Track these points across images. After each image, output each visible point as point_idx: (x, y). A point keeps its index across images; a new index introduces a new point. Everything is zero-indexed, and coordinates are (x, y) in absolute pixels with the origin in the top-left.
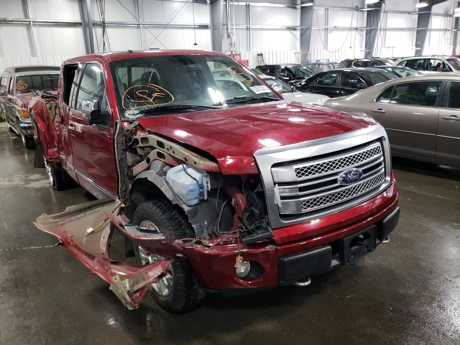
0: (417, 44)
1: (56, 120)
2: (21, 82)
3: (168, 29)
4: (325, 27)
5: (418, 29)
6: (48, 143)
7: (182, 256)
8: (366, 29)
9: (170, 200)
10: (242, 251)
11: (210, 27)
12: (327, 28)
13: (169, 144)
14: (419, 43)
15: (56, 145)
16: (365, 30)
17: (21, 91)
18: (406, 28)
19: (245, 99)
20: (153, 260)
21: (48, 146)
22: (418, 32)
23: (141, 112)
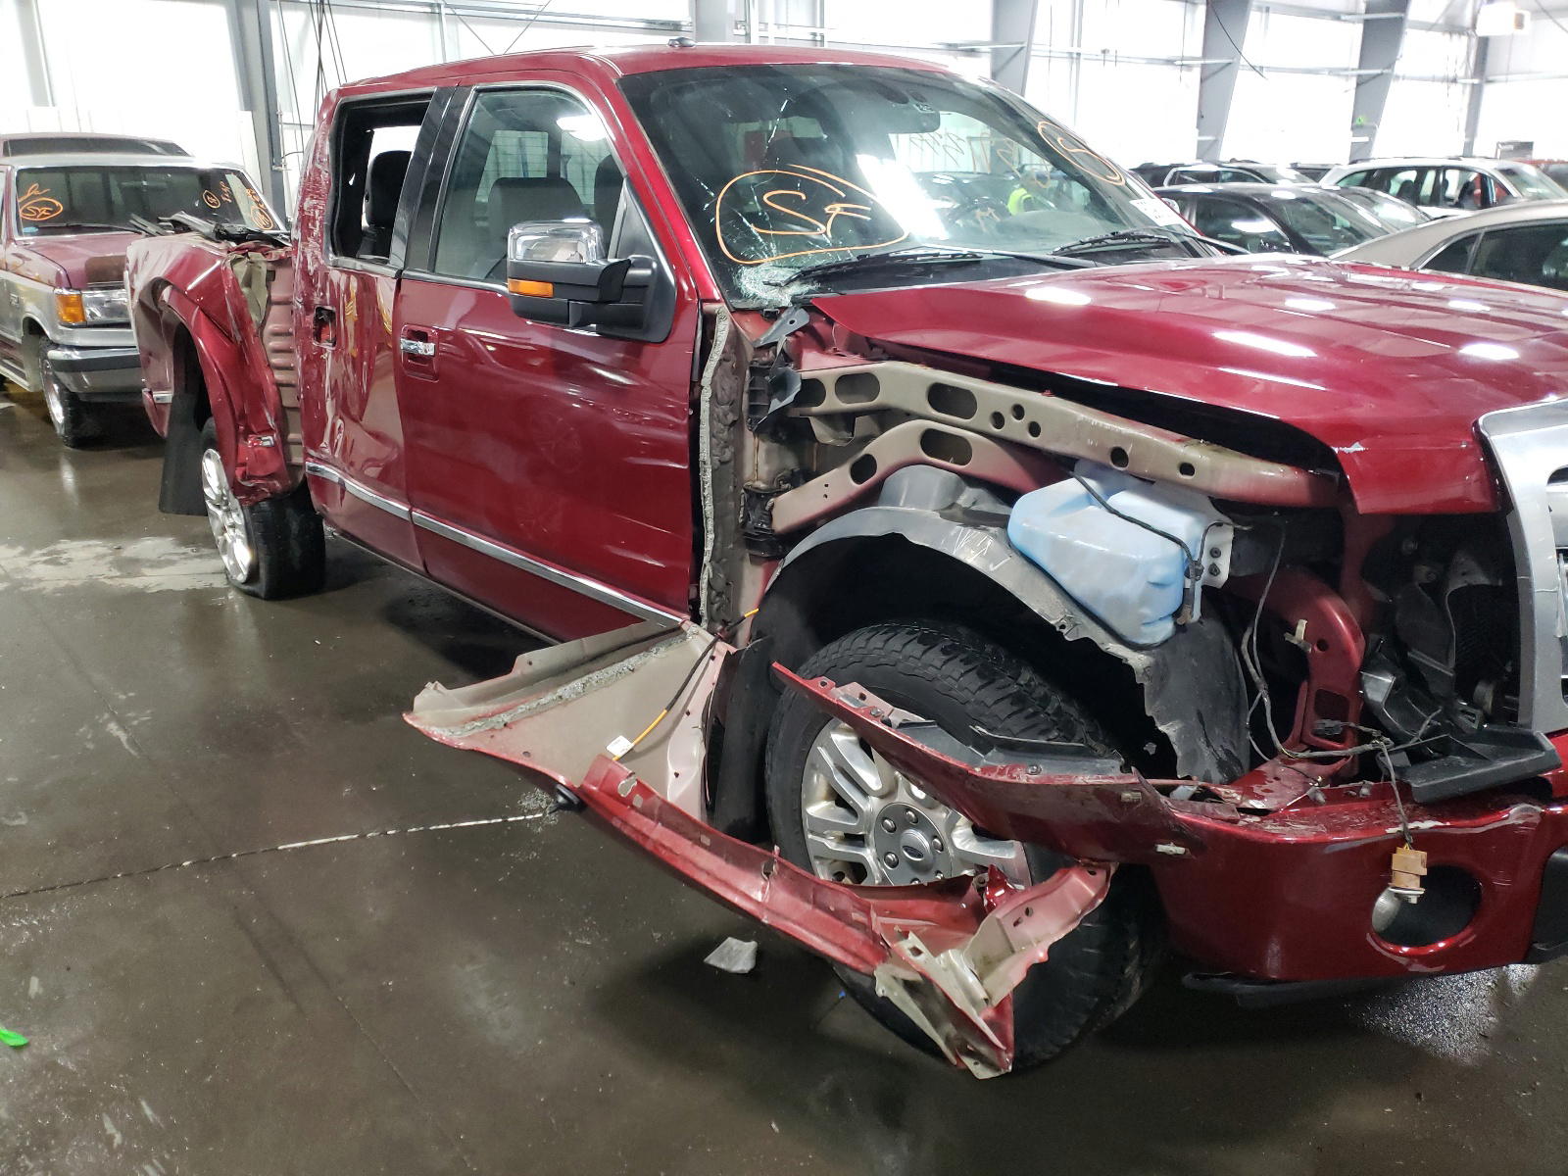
0: (1357, 122)
1: (270, 327)
2: (36, 192)
3: (542, 27)
4: (1071, 50)
5: (1362, 72)
6: (237, 417)
7: (1180, 850)
8: (1203, 65)
9: (1052, 622)
10: (1417, 828)
11: (688, 28)
12: (1079, 54)
13: (1005, 397)
14: (1362, 120)
15: (271, 423)
16: (1197, 66)
17: (37, 227)
18: (1323, 69)
19: (1141, 243)
20: (889, 863)
21: (237, 427)
22: (1361, 82)
23: (804, 276)
